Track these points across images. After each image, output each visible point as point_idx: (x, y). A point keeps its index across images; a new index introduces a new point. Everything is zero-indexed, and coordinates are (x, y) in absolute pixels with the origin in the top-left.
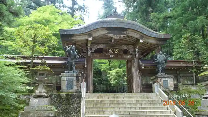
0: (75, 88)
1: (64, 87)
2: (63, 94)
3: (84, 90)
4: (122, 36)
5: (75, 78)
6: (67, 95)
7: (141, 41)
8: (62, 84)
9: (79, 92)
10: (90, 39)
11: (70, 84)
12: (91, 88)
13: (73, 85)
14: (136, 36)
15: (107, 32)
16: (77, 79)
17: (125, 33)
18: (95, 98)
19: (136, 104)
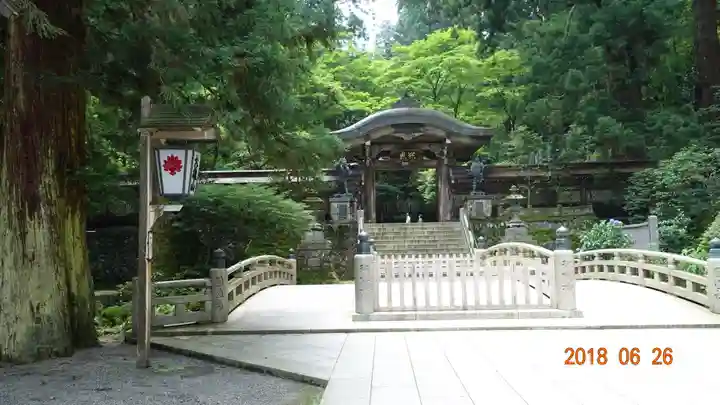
0: (349, 217)
1: (335, 218)
2: (335, 226)
3: (361, 220)
4: (417, 135)
5: (348, 205)
6: (340, 227)
7: (448, 141)
8: (332, 212)
9: (356, 223)
10: (368, 143)
11: (343, 212)
12: (374, 215)
13: (346, 214)
14: (441, 133)
15: (393, 130)
16: (352, 205)
17: (422, 129)
18: (376, 231)
19: (428, 237)
